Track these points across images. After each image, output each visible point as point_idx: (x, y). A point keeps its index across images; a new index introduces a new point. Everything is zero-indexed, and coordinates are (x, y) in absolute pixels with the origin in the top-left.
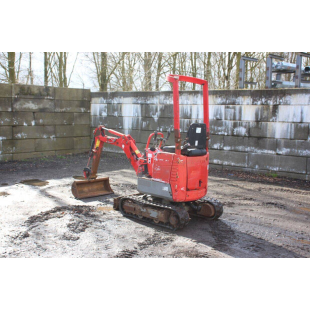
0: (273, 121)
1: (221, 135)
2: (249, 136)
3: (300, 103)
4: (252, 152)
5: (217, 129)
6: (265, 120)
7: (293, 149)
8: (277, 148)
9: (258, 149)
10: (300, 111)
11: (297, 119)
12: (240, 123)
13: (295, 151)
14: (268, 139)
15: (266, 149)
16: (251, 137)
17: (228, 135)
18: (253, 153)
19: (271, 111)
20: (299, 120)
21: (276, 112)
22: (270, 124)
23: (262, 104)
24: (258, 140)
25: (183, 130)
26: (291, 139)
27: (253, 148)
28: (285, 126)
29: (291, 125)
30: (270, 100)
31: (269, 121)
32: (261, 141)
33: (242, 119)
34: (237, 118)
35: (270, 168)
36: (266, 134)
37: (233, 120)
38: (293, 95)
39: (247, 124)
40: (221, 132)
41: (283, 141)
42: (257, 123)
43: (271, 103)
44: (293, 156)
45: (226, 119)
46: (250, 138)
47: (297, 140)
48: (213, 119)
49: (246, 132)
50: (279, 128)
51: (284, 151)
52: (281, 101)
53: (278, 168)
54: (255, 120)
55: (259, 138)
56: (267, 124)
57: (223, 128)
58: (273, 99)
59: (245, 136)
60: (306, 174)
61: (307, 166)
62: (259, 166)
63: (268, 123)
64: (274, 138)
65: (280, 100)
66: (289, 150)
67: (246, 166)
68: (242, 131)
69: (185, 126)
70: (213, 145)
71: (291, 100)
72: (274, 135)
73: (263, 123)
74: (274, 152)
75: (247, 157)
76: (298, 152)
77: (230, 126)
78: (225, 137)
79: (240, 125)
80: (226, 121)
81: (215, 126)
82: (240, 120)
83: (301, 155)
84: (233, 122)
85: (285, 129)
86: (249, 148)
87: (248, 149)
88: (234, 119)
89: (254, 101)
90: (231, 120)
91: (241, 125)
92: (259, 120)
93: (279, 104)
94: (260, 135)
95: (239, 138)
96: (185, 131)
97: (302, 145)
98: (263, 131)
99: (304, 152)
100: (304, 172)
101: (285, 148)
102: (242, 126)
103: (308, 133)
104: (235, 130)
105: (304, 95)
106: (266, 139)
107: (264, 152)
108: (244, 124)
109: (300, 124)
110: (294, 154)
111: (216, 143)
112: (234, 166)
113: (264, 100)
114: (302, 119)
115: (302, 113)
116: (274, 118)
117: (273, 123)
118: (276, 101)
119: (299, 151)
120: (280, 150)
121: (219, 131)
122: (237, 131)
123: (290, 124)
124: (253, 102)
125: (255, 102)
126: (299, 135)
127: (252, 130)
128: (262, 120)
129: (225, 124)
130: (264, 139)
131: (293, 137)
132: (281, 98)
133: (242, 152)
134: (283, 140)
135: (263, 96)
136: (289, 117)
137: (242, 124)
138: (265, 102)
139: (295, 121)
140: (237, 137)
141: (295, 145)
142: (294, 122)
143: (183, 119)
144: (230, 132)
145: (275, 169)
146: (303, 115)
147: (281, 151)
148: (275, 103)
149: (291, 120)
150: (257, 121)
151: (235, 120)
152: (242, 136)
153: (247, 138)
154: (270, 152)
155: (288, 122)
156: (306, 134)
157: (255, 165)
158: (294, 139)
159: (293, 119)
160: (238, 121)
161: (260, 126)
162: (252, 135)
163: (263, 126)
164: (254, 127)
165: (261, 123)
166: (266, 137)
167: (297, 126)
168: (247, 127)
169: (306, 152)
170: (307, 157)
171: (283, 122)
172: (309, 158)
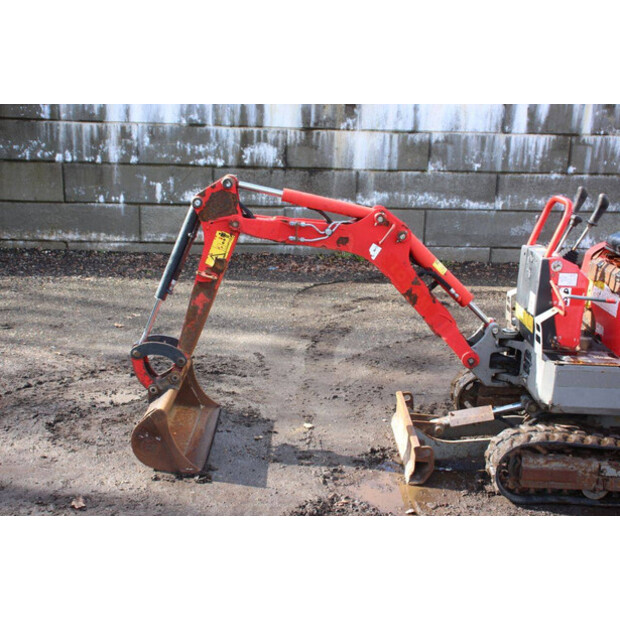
0: (348, 129)
1: (206, 165)
2: (287, 167)
5: (193, 151)
6: (328, 125)
7: (397, 194)
8: (357, 192)
11: (404, 123)
12: (259, 133)
13: (399, 197)
14: (337, 173)
16: (290, 168)
17: (225, 166)
20: (410, 127)
22: (340, 137)
24: (311, 175)
25: (80, 155)
26: (390, 171)
28: (377, 139)
29: (391, 137)
31: (339, 129)
32: (317, 179)
33: (267, 123)
34: (252, 120)
36: (331, 159)
37: (240, 126)
39: (280, 135)
40: (206, 157)
42: (307, 134)
44: (397, 208)
45: (217, 123)
46: (290, 172)
47: (404, 173)
48: (179, 124)
49: (278, 157)
50: (361, 147)
51: (375, 199)
54: (301, 125)
55: (313, 171)
56: (332, 136)
57: (212, 147)
59: (275, 167)
61: (425, 229)
63: (336, 132)
64: (350, 169)
66: (386, 195)
68: (268, 154)
69: (85, 143)
70: (181, 193)
72: (352, 163)
73: (323, 133)
76: (406, 198)
77: (231, 142)
78: (216, 170)
79: (259, 140)
80: (219, 128)
81: (185, 141)
82: (259, 125)
83: (413, 205)
84: (238, 130)
85: (378, 147)
88: (243, 123)
90: (232, 126)
91: (262, 139)
92: (312, 125)
94: (316, 162)
95: (259, 171)
96: (87, 159)
97: (415, 182)
98: (322, 153)
99: (420, 198)
101: (378, 191)
102: (266, 140)
103: (429, 156)
104: (247, 152)
106: (330, 173)
108: (271, 136)
109: (410, 136)
110: (398, 205)
111: (191, 188)
112: (246, 244)
114: (416, 123)
115: (416, 109)
116: (350, 121)
117: (346, 132)
119: (410, 197)
120: (365, 196)
121: (200, 156)
122: (252, 154)
123: (388, 135)
126: (409, 160)
127: (294, 153)
128: (320, 125)
129: (217, 136)
130: (325, 173)
131: (395, 166)
133: (267, 206)
134: (373, 174)
136: (386, 118)
137: (265, 136)
139: (400, 127)
140: (251, 171)
141: (399, 184)
142: (396, 132)
143: (74, 124)
144: (232, 159)
146: (418, 114)
147: (369, 198)
149: (390, 127)
150: (307, 129)
151: (247, 126)
152: (266, 168)
153: (281, 172)
155: (383, 131)
156: (425, 158)
158: (398, 170)
159: (396, 123)
160: (255, 130)
161: (314, 139)
162: (294, 163)
163: (323, 141)
164: (299, 145)
165: (318, 134)
166: (330, 169)
167: (405, 139)
168: (280, 143)
169: (425, 199)
170: (426, 209)
171: (373, 130)
172: (430, 212)
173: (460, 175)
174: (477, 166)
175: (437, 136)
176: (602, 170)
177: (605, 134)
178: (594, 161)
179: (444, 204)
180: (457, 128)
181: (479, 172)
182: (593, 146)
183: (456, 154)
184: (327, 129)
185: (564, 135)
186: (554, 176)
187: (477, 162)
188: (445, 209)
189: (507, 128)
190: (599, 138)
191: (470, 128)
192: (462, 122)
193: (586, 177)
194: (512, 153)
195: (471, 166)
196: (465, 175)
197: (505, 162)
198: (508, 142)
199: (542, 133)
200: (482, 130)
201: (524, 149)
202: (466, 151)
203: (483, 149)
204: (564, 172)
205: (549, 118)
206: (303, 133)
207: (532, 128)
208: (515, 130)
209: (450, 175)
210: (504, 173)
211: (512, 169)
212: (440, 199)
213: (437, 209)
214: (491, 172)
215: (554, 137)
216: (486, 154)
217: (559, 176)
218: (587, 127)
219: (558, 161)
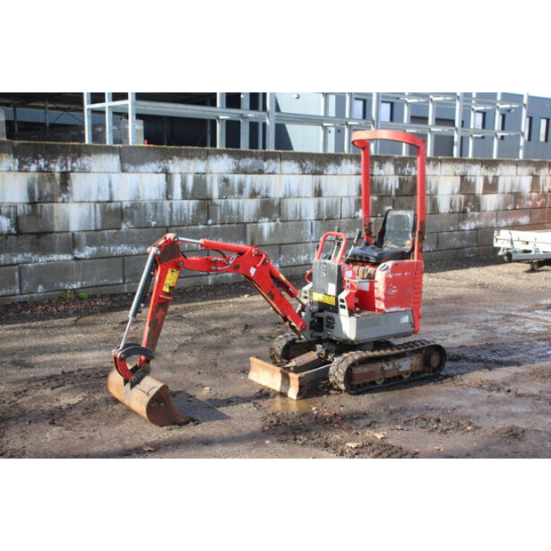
0: (64, 202)
2: (19, 233)
3: (107, 170)
4: (28, 263)
6: (48, 199)
7: (102, 247)
8: (74, 247)
9: (40, 256)
10: (107, 183)
11: (103, 196)
13: (104, 249)
14: (58, 235)
15: (54, 252)
16: (22, 234)
18: (30, 265)
19: (58, 182)
20: (107, 199)
21: (67, 185)
22: (60, 209)
23: (40, 170)
24: (38, 238)
26: (96, 230)
27: (30, 255)
28: (85, 208)
29: (95, 206)
30: (55, 163)
31: (57, 202)
32: (43, 240)
35: (67, 286)
36: (53, 225)
38: (94, 157)
39: (12, 209)
41: (84, 235)
42: (32, 207)
43: (57, 168)
44: (104, 258)
46: (22, 237)
47: (106, 232)
49: (11, 226)
50: (74, 214)
51: (87, 252)
52: (75, 165)
53: (79, 283)
54: (28, 201)
55: (40, 234)
56: (52, 207)
58: (59, 161)
59: (9, 234)
60: (124, 282)
61: (123, 271)
62: (45, 287)
63: (55, 204)
64: (68, 232)
65: (72, 163)
66: (95, 249)
67: (18, 291)
68: (3, 224)
71: (92, 164)
72: (68, 227)
73: (45, 205)
74: (70, 257)
75: (17, 275)
76: (109, 250)
83: (115, 254)
85: (86, 213)
86: (20, 256)
87: (19, 258)
89: (22, 163)
93: (72, 171)
94: (41, 228)
97: (114, 238)
98: (46, 220)
99: (119, 248)
100: (121, 281)
101: (89, 246)
102: (1, 214)
103: (122, 218)
105: (111, 155)
106: (53, 235)
107: (52, 259)
108: (4, 210)
109: (108, 204)
110: (104, 255)
113: (42, 163)
114: (111, 195)
115: (110, 186)
116: (65, 196)
117: (64, 205)
118: (66, 166)
119: (112, 248)
120: (80, 251)
123: (92, 205)
124: (20, 166)
125: (25, 167)
126: (109, 223)
127: (23, 222)
128: (43, 200)
130: (49, 235)
131: (99, 227)
132: (74, 160)
133: (5, 265)
135: (40, 156)
136: (90, 192)
138: (46, 166)
139: (101, 199)
141: (104, 239)
142: (98, 202)
145: (75, 286)
146: (112, 189)
147: (83, 252)
148: (64, 169)
149: (94, 199)
150: (32, 203)
153: (14, 238)
154: (64, 257)
155: (89, 202)
156: (119, 220)
157: (37, 286)
158: (101, 230)
159: (97, 196)
161: (39, 211)
162: (24, 230)
163: (46, 212)
164: (27, 215)
165: (42, 206)
166: (52, 232)
167: (105, 207)
168: (12, 215)
169: (122, 249)
170: (123, 256)
171: (81, 202)
172: (126, 258)
173: (143, 230)
174: (154, 223)
175: (126, 204)
176: (227, 221)
177: (226, 198)
178: (222, 216)
179: (135, 251)
180: (138, 197)
181: (155, 227)
182: (220, 206)
183: (139, 216)
184: (47, 202)
185: (204, 199)
186: (201, 227)
187: (153, 220)
188: (136, 255)
189: (170, 196)
190: (223, 201)
191: (147, 198)
192: (141, 194)
193: (218, 226)
194: (174, 213)
195: (150, 223)
196: (146, 230)
197: (171, 219)
198: (171, 205)
199: (190, 199)
200: (154, 198)
201: (181, 210)
202: (146, 214)
203: (156, 211)
204: (206, 224)
205: (193, 189)
206: (30, 206)
207: (185, 196)
208: (175, 197)
209: (136, 231)
210: (171, 226)
211: (175, 224)
212: (132, 248)
213: (131, 255)
214: (162, 227)
215: (197, 201)
216: (158, 214)
217: (203, 227)
218: (215, 194)
219: (202, 217)
